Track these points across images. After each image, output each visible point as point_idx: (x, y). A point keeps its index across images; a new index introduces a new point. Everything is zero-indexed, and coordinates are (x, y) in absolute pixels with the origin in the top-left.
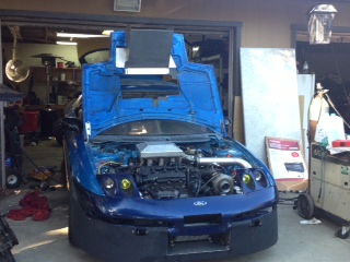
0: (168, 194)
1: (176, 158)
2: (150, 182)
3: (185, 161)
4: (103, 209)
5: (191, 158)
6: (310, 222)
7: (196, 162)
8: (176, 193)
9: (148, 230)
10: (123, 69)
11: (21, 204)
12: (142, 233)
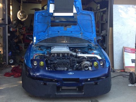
0: (62, 69)
1: (68, 54)
2: (54, 63)
3: (72, 55)
4: (32, 74)
5: (74, 54)
6: (133, 85)
7: (76, 56)
8: (66, 69)
9: (48, 83)
10: (52, 14)
11: (11, 71)
12: (45, 84)
